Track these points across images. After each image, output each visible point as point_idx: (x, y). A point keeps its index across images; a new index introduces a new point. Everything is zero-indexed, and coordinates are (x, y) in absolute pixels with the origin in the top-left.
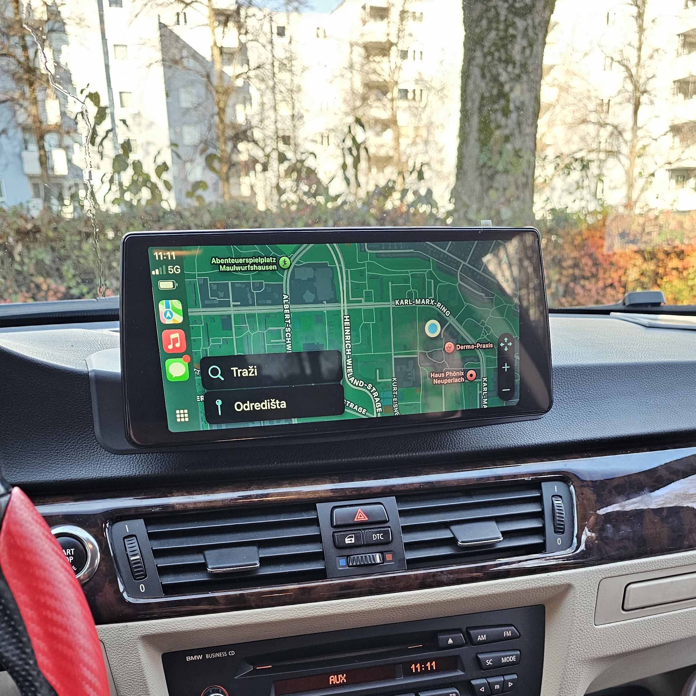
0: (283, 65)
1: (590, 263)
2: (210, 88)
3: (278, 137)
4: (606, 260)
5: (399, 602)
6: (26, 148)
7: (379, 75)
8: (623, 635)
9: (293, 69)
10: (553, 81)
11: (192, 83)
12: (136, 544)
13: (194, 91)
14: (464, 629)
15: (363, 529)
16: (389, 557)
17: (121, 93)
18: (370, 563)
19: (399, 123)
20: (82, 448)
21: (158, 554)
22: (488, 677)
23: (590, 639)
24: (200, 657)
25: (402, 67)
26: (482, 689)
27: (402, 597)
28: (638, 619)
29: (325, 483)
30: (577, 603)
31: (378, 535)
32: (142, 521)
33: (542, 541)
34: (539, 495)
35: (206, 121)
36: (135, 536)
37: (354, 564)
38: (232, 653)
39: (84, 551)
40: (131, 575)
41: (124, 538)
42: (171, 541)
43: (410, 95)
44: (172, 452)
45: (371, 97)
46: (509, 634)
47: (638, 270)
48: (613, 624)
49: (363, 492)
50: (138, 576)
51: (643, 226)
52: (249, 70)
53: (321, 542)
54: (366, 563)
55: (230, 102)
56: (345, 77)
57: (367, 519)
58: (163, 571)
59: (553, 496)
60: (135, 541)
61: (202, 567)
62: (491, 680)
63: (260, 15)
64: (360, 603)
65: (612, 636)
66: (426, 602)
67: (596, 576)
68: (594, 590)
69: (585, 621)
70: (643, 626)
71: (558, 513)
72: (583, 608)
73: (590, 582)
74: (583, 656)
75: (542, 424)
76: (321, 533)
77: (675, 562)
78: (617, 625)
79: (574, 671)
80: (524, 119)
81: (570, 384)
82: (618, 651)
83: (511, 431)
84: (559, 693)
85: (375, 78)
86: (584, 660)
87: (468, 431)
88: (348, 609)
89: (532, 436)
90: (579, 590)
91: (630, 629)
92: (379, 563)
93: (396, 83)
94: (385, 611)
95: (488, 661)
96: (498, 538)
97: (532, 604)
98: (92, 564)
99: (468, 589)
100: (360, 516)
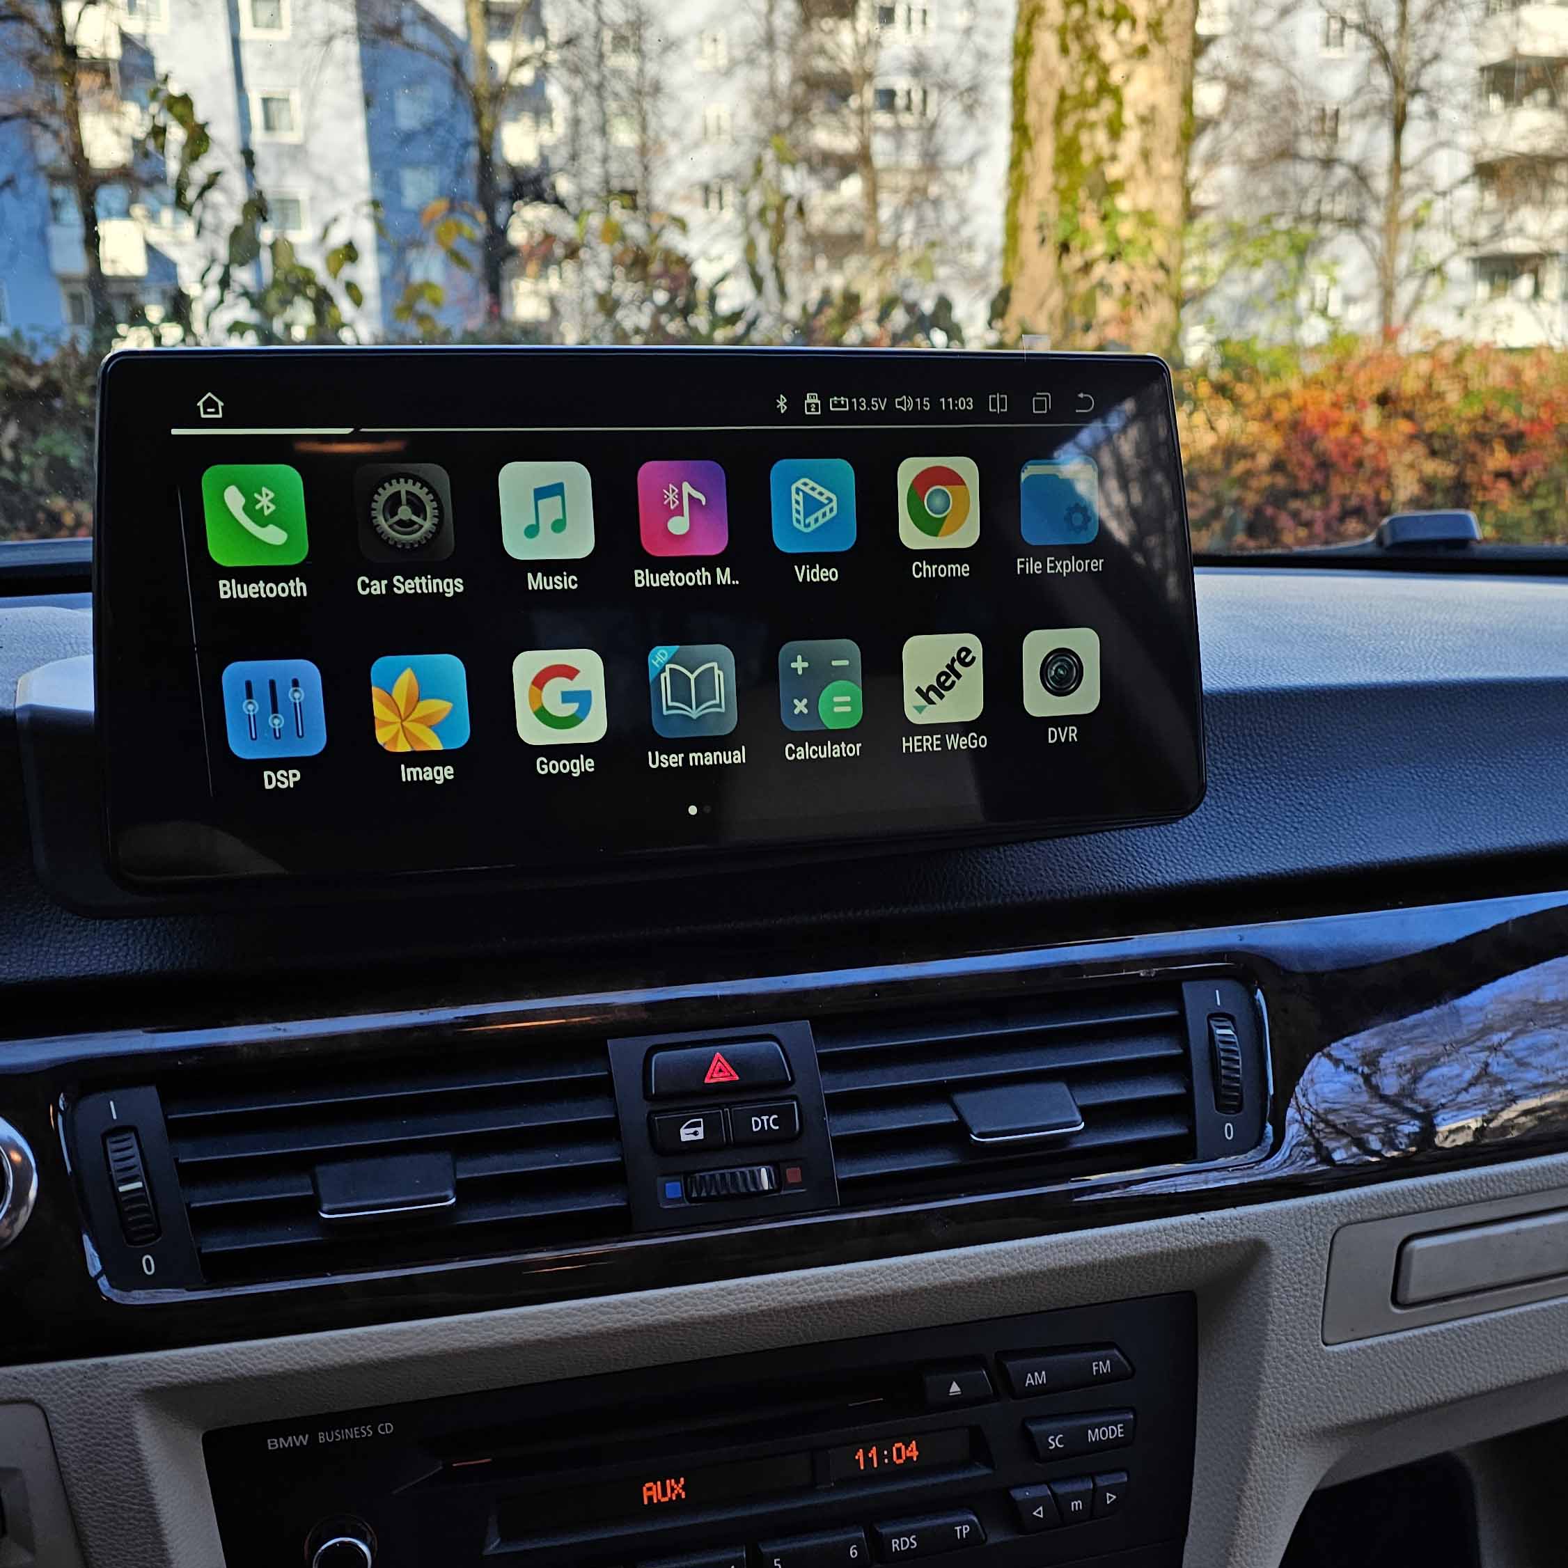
2: (463, 88)
5: (821, 1293)
7: (832, 58)
8: (1396, 1369)
10: (1214, 69)
11: (423, 77)
12: (135, 1150)
13: (428, 94)
14: (992, 1359)
15: (728, 1105)
16: (793, 1175)
17: (266, 100)
18: (743, 1190)
19: (876, 162)
21: (193, 1175)
22: (1055, 1481)
23: (1313, 1379)
24: (303, 1440)
25: (883, 41)
26: (1039, 1513)
27: (828, 1279)
28: (1434, 1329)
30: (1277, 1290)
31: (765, 1118)
32: (152, 1091)
33: (1185, 1131)
34: (1176, 1012)
35: (452, 158)
36: (133, 1129)
37: (704, 1194)
38: (388, 1429)
40: (120, 1230)
41: (105, 1135)
43: (900, 102)
45: (814, 107)
46: (1104, 1367)
48: (1369, 1342)
49: (726, 1007)
50: (139, 1233)
52: (548, 48)
53: (619, 1138)
54: (733, 1191)
56: (756, 64)
57: (736, 1077)
58: (206, 1220)
59: (1211, 1017)
60: (133, 1141)
61: (306, 1209)
62: (1061, 1488)
64: (716, 1295)
65: (1368, 1371)
66: (890, 1293)
67: (1324, 1221)
68: (1321, 1256)
69: (1298, 1336)
70: (1446, 1345)
71: (1226, 1059)
72: (1292, 1301)
73: (1308, 1234)
74: (1297, 1425)
75: (1180, 834)
76: (616, 1114)
77: (1523, 1182)
78: (1379, 1344)
79: (1273, 1462)
80: (1156, 144)
81: (1250, 735)
82: (1384, 1408)
83: (1105, 853)
84: (1237, 1518)
85: (821, 64)
86: (1298, 1433)
87: (996, 853)
88: (686, 1311)
89: (1155, 865)
90: (1282, 1257)
91: (1413, 1354)
92: (769, 1191)
93: (869, 76)
94: (783, 1314)
95: (1054, 1440)
96: (1072, 1124)
97: (1163, 1291)
98: (18, 1199)
99: (998, 1257)
100: (720, 1070)
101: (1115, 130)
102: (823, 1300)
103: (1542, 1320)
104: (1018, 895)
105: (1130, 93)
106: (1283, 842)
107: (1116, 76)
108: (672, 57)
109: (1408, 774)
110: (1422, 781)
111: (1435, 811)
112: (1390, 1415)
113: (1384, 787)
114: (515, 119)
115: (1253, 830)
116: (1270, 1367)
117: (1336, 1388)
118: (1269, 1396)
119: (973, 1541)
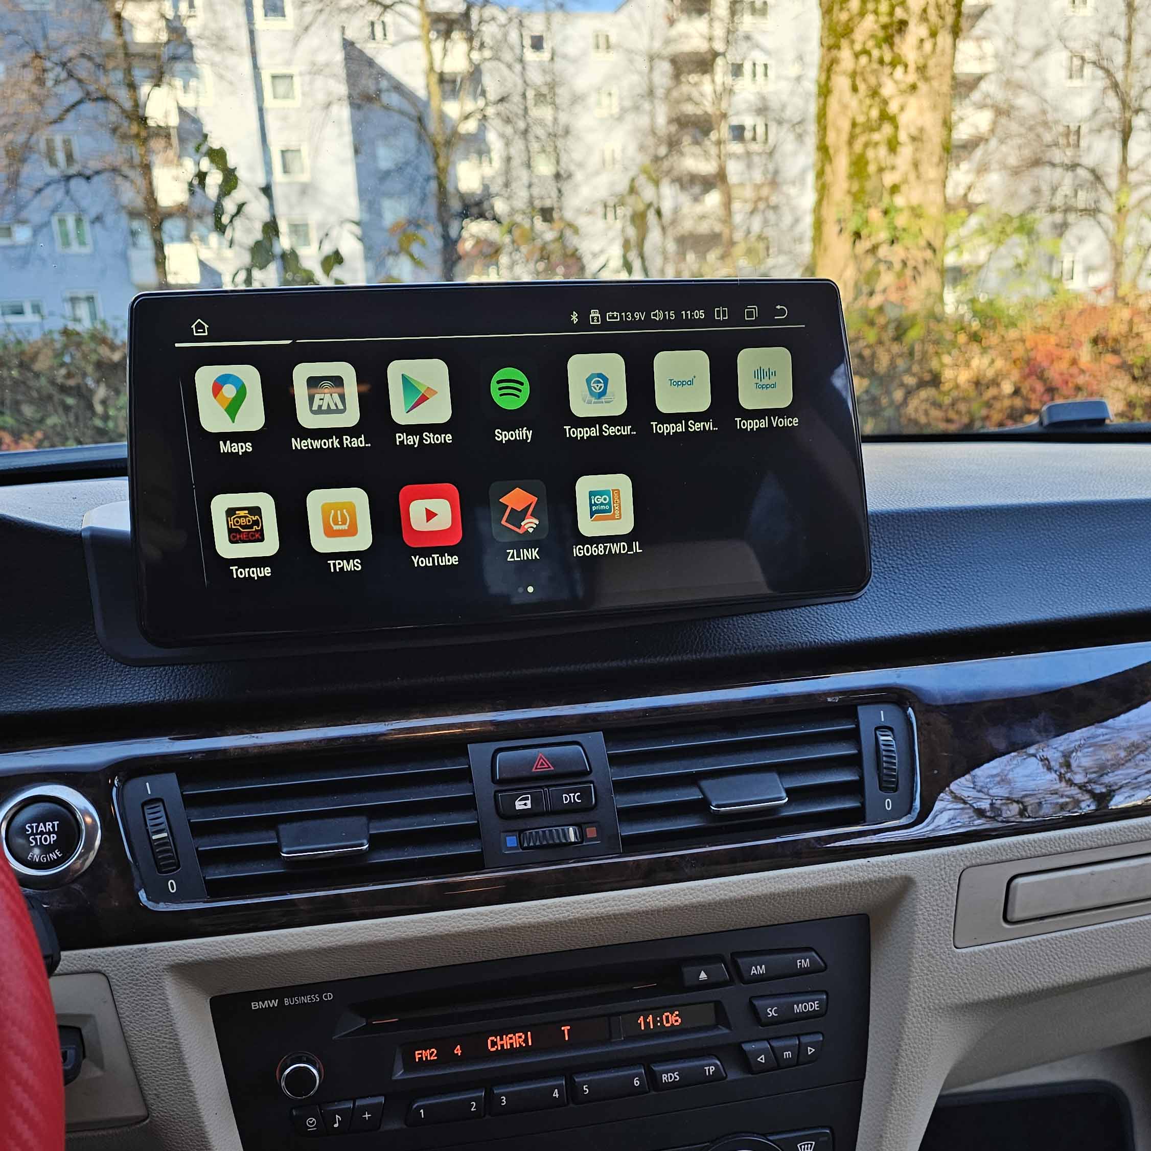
0: (540, 97)
1: (1040, 387)
2: (425, 137)
3: (533, 210)
4: (1067, 383)
5: (609, 908)
6: (134, 245)
7: (697, 104)
8: (1007, 966)
9: (558, 101)
10: (984, 99)
11: (395, 130)
12: (163, 813)
13: (400, 143)
14: (728, 957)
15: (548, 786)
16: (591, 832)
17: (283, 152)
18: (557, 841)
19: (731, 180)
20: (77, 657)
21: (198, 830)
22: (773, 1039)
23: (948, 971)
24: (275, 1003)
25: (734, 89)
26: (761, 1059)
27: (614, 899)
28: (1033, 939)
29: (482, 710)
30: (921, 910)
31: (572, 795)
32: (173, 777)
33: (858, 804)
34: (854, 726)
35: (418, 190)
36: (161, 800)
37: (531, 844)
38: (329, 997)
39: (75, 825)
40: (154, 865)
41: (143, 804)
42: (222, 808)
43: (748, 135)
44: (226, 662)
45: (684, 140)
46: (805, 963)
47: (1123, 396)
48: (988, 946)
49: (546, 724)
50: (165, 866)
51: (1131, 323)
52: (487, 105)
53: (476, 809)
54: (551, 842)
55: (454, 158)
56: (641, 110)
57: (552, 768)
58: (207, 859)
60: (161, 808)
61: (272, 852)
62: (775, 1044)
63: (502, 18)
64: (540, 909)
65: (987, 966)
66: (655, 908)
67: (954, 864)
68: (952, 888)
69: (936, 941)
70: (1041, 950)
71: (886, 756)
72: (932, 917)
73: (943, 873)
74: (937, 1001)
75: (859, 608)
76: (474, 793)
77: (1096, 840)
78: (995, 948)
79: (921, 1026)
80: (923, 156)
81: (909, 541)
82: (999, 992)
83: (806, 620)
84: (897, 1065)
85: (689, 108)
86: (937, 1007)
87: (731, 621)
88: (520, 919)
89: (841, 628)
90: (925, 888)
91: (1018, 955)
92: (575, 843)
93: (724, 116)
94: (584, 922)
95: (771, 1011)
96: (780, 799)
97: (845, 913)
98: (89, 847)
99: (728, 886)
100: (542, 764)
101: (893, 146)
102: (611, 913)
103: (1111, 934)
104: (745, 649)
105: (904, 119)
106: (930, 612)
107: (893, 108)
108: (578, 108)
109: (1021, 567)
110: (1030, 571)
111: (1039, 591)
112: (1003, 998)
113: (1003, 575)
114: (466, 158)
115: (910, 604)
116: (917, 962)
117: (964, 977)
118: (917, 981)
119: (717, 1077)
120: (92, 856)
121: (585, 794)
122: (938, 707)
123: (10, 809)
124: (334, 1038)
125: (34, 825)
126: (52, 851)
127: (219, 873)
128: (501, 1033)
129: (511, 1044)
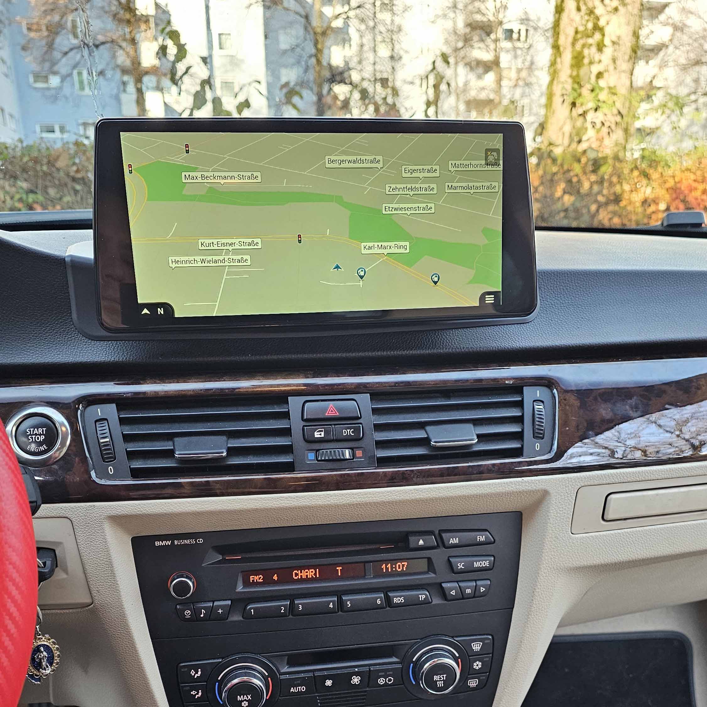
0: (384, 6)
2: (309, 29)
3: (376, 79)
5: (367, 499)
6: (124, 91)
7: (484, 15)
8: (602, 546)
9: (395, 9)
10: (667, 20)
11: (291, 24)
12: (107, 427)
13: (293, 32)
14: (437, 532)
15: (335, 425)
16: (359, 453)
17: (220, 35)
18: (338, 458)
19: (502, 65)
20: (60, 332)
21: (127, 438)
22: (460, 581)
23: (566, 547)
24: (169, 543)
25: (508, 5)
26: (453, 593)
27: (370, 493)
28: (619, 531)
29: (298, 377)
30: (552, 510)
31: (348, 430)
32: (114, 406)
33: (519, 446)
34: (520, 399)
35: (303, 63)
36: (106, 419)
37: (323, 458)
38: (201, 541)
39: (55, 432)
40: (101, 457)
41: (96, 421)
42: (142, 426)
43: (515, 36)
44: (148, 340)
45: (474, 38)
46: (482, 539)
48: (591, 534)
49: (336, 387)
50: (107, 458)
52: (350, 9)
53: (291, 436)
54: (334, 458)
55: (328, 43)
56: (448, 17)
57: (338, 414)
58: (131, 455)
59: (534, 401)
60: (106, 424)
61: (169, 454)
62: (462, 584)
64: (326, 497)
65: (590, 546)
66: (394, 500)
67: (574, 484)
68: (572, 498)
69: (560, 529)
70: (624, 538)
71: (538, 418)
72: (559, 515)
73: (567, 489)
74: (559, 565)
75: (529, 328)
76: (290, 426)
78: (596, 535)
79: (548, 579)
80: (619, 55)
81: (563, 289)
84: (532, 600)
85: (478, 17)
86: (559, 568)
87: (451, 332)
88: (314, 502)
89: (517, 339)
90: (555, 497)
91: (609, 540)
92: (349, 459)
93: (501, 23)
94: (352, 506)
95: (460, 565)
96: (473, 440)
97: (508, 511)
98: (63, 444)
99: (439, 489)
100: (332, 411)
101: (600, 47)
102: (368, 502)
103: (667, 531)
104: (458, 349)
105: (607, 30)
106: (572, 332)
107: (602, 23)
108: (407, 14)
109: (630, 308)
110: (635, 311)
111: (639, 323)
112: (599, 565)
113: (619, 312)
114: (336, 44)
115: (560, 328)
116: (548, 541)
117: (576, 551)
118: (547, 552)
119: (426, 602)
120: (65, 450)
121: (356, 430)
122: (572, 390)
123: (18, 420)
124: (203, 565)
125: (32, 429)
126: (42, 445)
127: (137, 464)
128: (301, 568)
129: (307, 576)
